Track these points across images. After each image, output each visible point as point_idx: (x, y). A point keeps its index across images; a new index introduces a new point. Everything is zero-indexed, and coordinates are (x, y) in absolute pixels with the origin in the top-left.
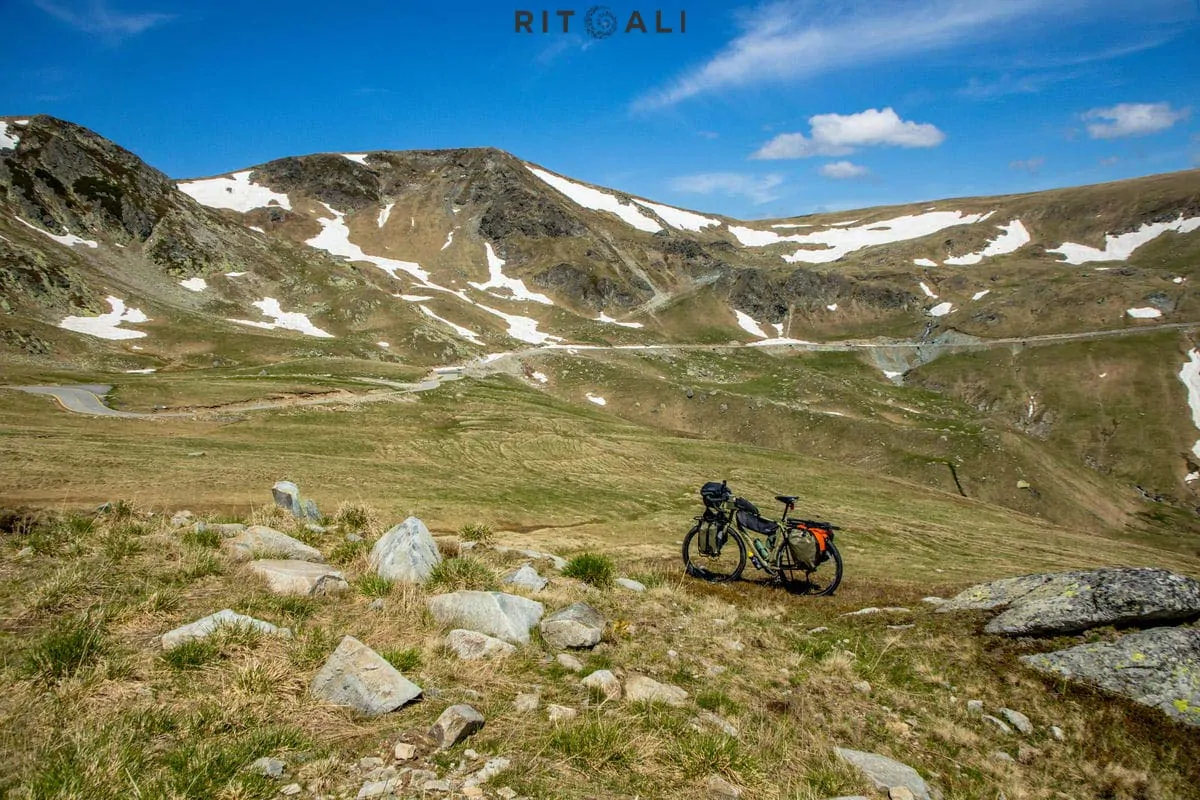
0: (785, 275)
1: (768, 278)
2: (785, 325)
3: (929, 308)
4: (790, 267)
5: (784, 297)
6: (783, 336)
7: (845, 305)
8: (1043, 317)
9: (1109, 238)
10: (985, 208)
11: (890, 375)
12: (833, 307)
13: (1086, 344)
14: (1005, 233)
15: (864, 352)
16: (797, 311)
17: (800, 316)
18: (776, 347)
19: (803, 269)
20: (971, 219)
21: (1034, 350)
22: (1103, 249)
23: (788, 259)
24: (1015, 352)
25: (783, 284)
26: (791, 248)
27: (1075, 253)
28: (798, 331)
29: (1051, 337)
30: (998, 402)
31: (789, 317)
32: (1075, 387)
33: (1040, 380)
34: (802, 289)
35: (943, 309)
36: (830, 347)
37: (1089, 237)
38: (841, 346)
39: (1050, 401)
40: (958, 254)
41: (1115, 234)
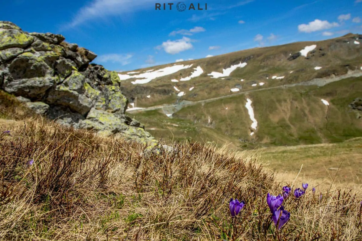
0: (132, 88)
1: (127, 89)
2: (135, 104)
3: (177, 94)
4: (134, 85)
5: (133, 95)
6: (135, 107)
7: (152, 96)
8: (209, 93)
9: (224, 70)
10: (190, 64)
11: (169, 115)
12: (149, 97)
13: (222, 100)
14: (196, 70)
15: (160, 109)
16: (138, 99)
17: (139, 100)
18: (132, 111)
19: (138, 86)
20: (187, 67)
21: (208, 103)
22: (222, 73)
23: (133, 83)
24: (203, 104)
25: (132, 91)
26: (134, 79)
27: (215, 75)
28: (139, 105)
29: (212, 99)
30: (200, 120)
31: (136, 101)
32: (220, 112)
33: (211, 112)
34: (138, 92)
35: (181, 94)
36: (149, 109)
37: (218, 70)
38: (153, 108)
39: (214, 117)
40: (184, 77)
41: (225, 69)
